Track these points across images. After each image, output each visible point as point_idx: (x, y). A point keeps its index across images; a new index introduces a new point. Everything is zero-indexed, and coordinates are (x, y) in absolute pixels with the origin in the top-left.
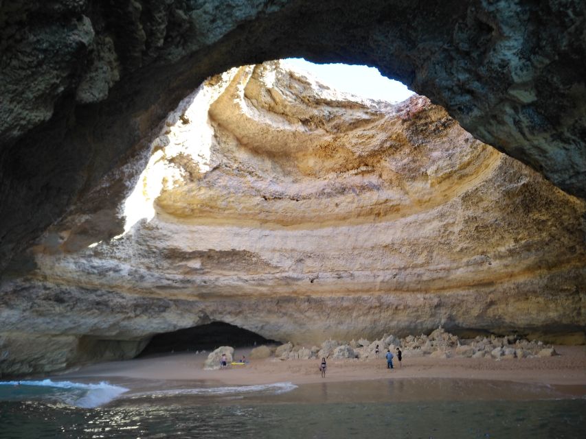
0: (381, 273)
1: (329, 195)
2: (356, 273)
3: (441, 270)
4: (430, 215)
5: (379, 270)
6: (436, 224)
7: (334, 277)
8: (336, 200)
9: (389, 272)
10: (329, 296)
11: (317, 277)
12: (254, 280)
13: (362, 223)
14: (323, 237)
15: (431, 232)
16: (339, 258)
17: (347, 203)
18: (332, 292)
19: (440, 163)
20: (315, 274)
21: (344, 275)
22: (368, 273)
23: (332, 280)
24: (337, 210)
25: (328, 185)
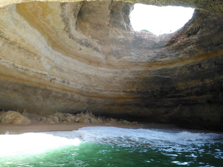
0: (79, 85)
1: (82, 44)
2: (71, 82)
3: (99, 90)
4: (112, 71)
5: (79, 84)
6: (111, 75)
7: (61, 81)
8: (83, 47)
9: (82, 85)
10: (56, 90)
11: (55, 79)
12: (22, 69)
13: (83, 62)
14: (65, 60)
15: (107, 76)
16: (67, 73)
17: (85, 51)
18: (57, 88)
19: (133, 57)
20: (54, 77)
21: (66, 82)
22: (74, 84)
23: (59, 82)
24: (79, 52)
25: (85, 39)
